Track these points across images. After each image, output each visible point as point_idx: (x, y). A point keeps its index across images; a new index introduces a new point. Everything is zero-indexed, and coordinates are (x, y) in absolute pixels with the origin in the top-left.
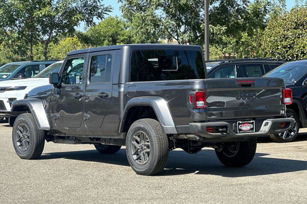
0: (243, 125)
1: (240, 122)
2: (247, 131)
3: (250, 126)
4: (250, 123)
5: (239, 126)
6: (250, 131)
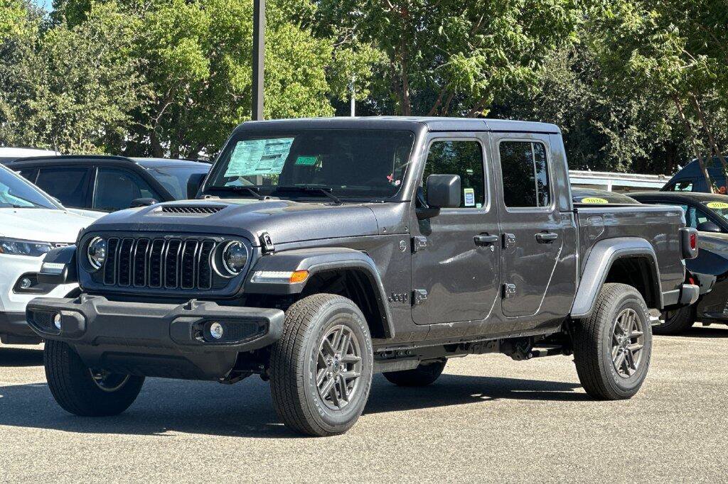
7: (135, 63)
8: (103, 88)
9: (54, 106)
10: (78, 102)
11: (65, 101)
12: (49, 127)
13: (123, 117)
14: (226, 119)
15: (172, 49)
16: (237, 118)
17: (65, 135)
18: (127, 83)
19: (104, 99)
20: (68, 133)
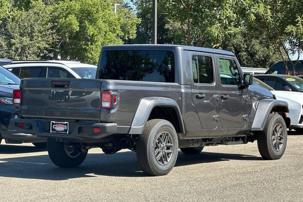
0: (57, 125)
1: (54, 122)
2: (60, 131)
3: (64, 127)
4: (64, 124)
5: (53, 126)
6: (64, 132)
7: (52, 25)
8: (40, 35)
9: (22, 42)
10: (31, 40)
11: (26, 40)
12: (20, 50)
13: (47, 46)
14: (84, 47)
15: (65, 19)
16: (88, 46)
17: (26, 53)
18: (48, 33)
19: (40, 39)
20: (27, 52)
